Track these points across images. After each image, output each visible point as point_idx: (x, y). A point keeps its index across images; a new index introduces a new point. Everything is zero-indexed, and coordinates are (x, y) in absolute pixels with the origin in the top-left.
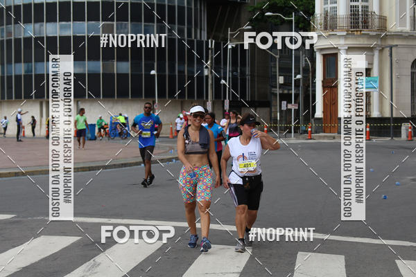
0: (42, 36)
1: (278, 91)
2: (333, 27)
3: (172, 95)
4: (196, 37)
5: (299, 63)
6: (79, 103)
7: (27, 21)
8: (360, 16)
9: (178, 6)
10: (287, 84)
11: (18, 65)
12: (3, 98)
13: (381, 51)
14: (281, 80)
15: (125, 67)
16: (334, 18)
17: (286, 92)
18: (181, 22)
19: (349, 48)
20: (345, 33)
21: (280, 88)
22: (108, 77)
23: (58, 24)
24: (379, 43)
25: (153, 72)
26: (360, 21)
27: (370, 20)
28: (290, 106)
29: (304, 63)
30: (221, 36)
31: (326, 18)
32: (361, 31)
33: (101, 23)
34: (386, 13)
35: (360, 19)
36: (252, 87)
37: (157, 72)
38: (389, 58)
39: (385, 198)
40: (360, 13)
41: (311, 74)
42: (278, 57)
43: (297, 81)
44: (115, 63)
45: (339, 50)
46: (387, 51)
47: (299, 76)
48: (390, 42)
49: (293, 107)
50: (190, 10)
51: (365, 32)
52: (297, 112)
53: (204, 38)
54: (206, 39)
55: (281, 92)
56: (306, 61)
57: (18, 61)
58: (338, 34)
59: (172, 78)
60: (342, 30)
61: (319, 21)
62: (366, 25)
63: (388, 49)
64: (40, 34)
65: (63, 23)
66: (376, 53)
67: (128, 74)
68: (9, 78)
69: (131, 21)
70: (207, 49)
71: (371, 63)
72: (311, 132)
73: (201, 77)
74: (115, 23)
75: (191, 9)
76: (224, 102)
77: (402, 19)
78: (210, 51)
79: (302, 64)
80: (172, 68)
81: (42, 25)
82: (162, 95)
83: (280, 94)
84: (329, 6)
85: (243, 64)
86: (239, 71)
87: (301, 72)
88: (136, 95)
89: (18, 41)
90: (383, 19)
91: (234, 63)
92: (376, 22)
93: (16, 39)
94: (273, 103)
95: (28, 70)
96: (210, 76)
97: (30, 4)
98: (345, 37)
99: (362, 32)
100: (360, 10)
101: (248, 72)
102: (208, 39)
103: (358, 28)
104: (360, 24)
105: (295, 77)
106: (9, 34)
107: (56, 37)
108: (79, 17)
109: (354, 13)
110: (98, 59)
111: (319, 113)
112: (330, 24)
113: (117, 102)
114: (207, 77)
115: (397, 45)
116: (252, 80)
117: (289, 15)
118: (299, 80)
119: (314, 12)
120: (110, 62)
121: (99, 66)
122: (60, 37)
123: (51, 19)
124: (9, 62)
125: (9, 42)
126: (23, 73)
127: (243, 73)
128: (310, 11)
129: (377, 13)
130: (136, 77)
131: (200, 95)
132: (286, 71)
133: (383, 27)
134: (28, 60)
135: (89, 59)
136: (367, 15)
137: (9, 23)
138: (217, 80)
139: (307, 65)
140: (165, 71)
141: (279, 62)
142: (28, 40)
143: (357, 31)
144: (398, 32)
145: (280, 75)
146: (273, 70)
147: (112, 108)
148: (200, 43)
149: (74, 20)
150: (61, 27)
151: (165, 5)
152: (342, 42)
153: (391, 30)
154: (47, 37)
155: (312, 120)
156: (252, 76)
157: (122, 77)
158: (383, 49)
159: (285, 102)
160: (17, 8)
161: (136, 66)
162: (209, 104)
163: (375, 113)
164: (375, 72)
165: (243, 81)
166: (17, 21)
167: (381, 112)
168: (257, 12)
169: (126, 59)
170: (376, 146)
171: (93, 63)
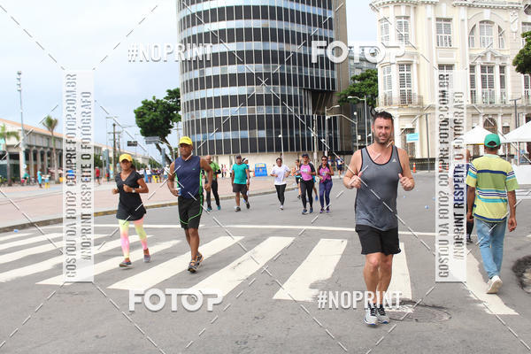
0: (212, 117)
1: (358, 144)
2: (390, 105)
3: (292, 149)
4: (305, 113)
7: (203, 108)
8: (407, 96)
11: (198, 135)
14: (359, 137)
15: (263, 134)
16: (391, 98)
18: (296, 105)
19: (400, 116)
21: (358, 142)
22: (253, 140)
23: (221, 109)
24: (419, 112)
25: (280, 136)
26: (406, 99)
27: (413, 98)
30: (321, 112)
31: (385, 99)
32: (407, 106)
33: (247, 107)
34: (422, 94)
36: (341, 143)
37: (283, 136)
38: (425, 121)
40: (406, 94)
42: (356, 123)
44: (257, 131)
46: (424, 117)
47: (370, 135)
48: (426, 112)
50: (301, 97)
51: (410, 105)
53: (311, 114)
57: (198, 132)
59: (292, 139)
60: (396, 105)
61: (381, 100)
62: (410, 101)
65: (225, 108)
66: (417, 119)
67: (265, 138)
69: (265, 105)
70: (313, 120)
71: (414, 125)
73: (309, 139)
74: (256, 107)
77: (433, 97)
80: (291, 133)
81: (213, 110)
82: (286, 150)
84: (387, 91)
85: (335, 129)
86: (333, 133)
88: (270, 150)
89: (198, 120)
90: (420, 97)
91: (330, 128)
92: (417, 100)
95: (205, 138)
96: (315, 137)
97: (205, 98)
98: (397, 109)
101: (338, 133)
102: (313, 114)
103: (406, 104)
104: (407, 101)
105: (368, 135)
106: (193, 116)
107: (221, 117)
108: (234, 105)
109: (403, 95)
110: (246, 129)
112: (388, 102)
114: (313, 137)
115: (430, 114)
116: (341, 139)
117: (362, 97)
119: (378, 95)
120: (254, 131)
121: (247, 134)
122: (223, 117)
123: (217, 106)
124: (193, 133)
125: (193, 121)
126: (202, 140)
127: (335, 134)
128: (375, 94)
129: (417, 94)
130: (270, 140)
131: (309, 149)
132: (362, 132)
133: (420, 103)
134: (204, 132)
135: (241, 130)
136: (411, 96)
137: (192, 110)
138: (319, 139)
140: (287, 135)
142: (204, 120)
143: (405, 106)
144: (430, 105)
145: (358, 135)
146: (354, 131)
147: (256, 158)
148: (308, 117)
149: (231, 107)
150: (223, 111)
151: (286, 95)
153: (426, 104)
154: (215, 118)
156: (341, 135)
157: (261, 140)
158: (421, 116)
160: (197, 101)
161: (269, 132)
162: (315, 154)
163: (418, 156)
164: (417, 130)
165: (336, 139)
166: (197, 109)
167: (422, 155)
168: (343, 96)
169: (263, 129)
170: (420, 176)
171: (243, 132)
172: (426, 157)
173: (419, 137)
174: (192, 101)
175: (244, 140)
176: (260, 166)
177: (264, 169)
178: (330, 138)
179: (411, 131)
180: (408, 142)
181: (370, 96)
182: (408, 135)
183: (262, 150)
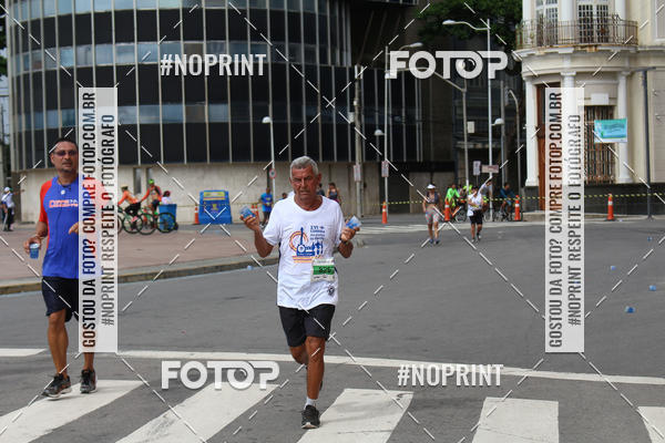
0: (89, 66)
1: (466, 145)
2: (553, 41)
4: (333, 62)
5: (499, 100)
6: (151, 171)
7: (66, 42)
8: (595, 22)
9: (304, 13)
10: (481, 133)
11: (52, 113)
12: (29, 166)
13: (630, 77)
14: (470, 127)
15: (222, 113)
16: (553, 26)
17: (479, 146)
18: (310, 39)
19: (577, 73)
20: (571, 50)
21: (469, 140)
22: (196, 128)
23: (114, 46)
24: (627, 64)
25: (266, 120)
26: (593, 29)
27: (610, 28)
28: (485, 169)
29: (507, 100)
30: (374, 59)
31: (539, 27)
32: (596, 46)
33: (182, 44)
34: (636, 17)
35: (595, 28)
36: (426, 141)
37: (274, 119)
38: (641, 88)
39: (631, 311)
40: (595, 18)
41: (518, 117)
42: (464, 90)
43: (496, 129)
44: (206, 106)
45: (563, 77)
46: (639, 77)
47: (499, 121)
48: (644, 63)
49: (490, 170)
50: (323, 18)
51: (603, 47)
52: (497, 177)
53: (347, 63)
54: (350, 65)
55: (472, 146)
56: (510, 95)
57: (52, 106)
58: (560, 51)
60: (566, 45)
61: (529, 32)
62: (604, 35)
63: (641, 74)
64: (86, 63)
65: (123, 44)
66: (622, 82)
67: (227, 124)
68: (39, 134)
69: (230, 39)
70: (353, 80)
71: (614, 98)
72: (520, 210)
73: (342, 125)
74: (204, 43)
75: (326, 17)
76: (380, 164)
78: (357, 84)
79: (504, 102)
81: (90, 49)
82: (281, 155)
83: (469, 150)
84: (545, 7)
85: (410, 103)
86: (404, 114)
87: (503, 114)
88: (241, 157)
89: (51, 75)
90: (631, 26)
91: (396, 102)
92: (621, 31)
93: (47, 73)
94: (460, 165)
95: (69, 121)
96: (357, 124)
97: (70, 16)
98: (572, 56)
99: (599, 48)
100: (595, 13)
101: (418, 115)
102: (353, 64)
103: (592, 41)
104: (595, 35)
105: (493, 121)
106: (37, 64)
107: (112, 67)
108: (146, 35)
109: (584, 15)
110: (179, 101)
111: (532, 179)
112: (547, 35)
113: (210, 167)
114: (353, 125)
115: (654, 68)
116: (425, 129)
117: (482, 22)
118: (499, 126)
119: (521, 17)
120: (198, 105)
121: (180, 112)
122: (118, 67)
123: (103, 38)
124: (38, 109)
125: (37, 76)
126: (60, 126)
127: (410, 118)
128: (515, 16)
129: (622, 16)
130: (240, 128)
131: (343, 155)
132: (478, 113)
133: (634, 43)
134: (67, 105)
135: (164, 102)
136: (606, 21)
137: (36, 47)
138: (369, 130)
139: (512, 102)
140: (286, 117)
141: (467, 99)
142: (67, 72)
143: (590, 46)
144: (656, 46)
145: (468, 120)
146: (458, 111)
147: (203, 177)
148: (341, 72)
149: (139, 40)
150: (120, 52)
151: (283, 12)
152: (567, 64)
153: (645, 43)
154: (98, 68)
155: (523, 190)
156: (425, 122)
157: (218, 128)
158: (632, 74)
159: (479, 163)
160: (49, 22)
161: (239, 110)
162: (357, 169)
163: (622, 177)
164: (621, 112)
165: (411, 130)
166: (50, 44)
167: (632, 175)
168: (431, 20)
169: (223, 100)
170: (623, 229)
171: (171, 108)
172: (642, 179)
173: (625, 131)
174: (35, 23)
175: (172, 129)
176: (214, 196)
177: (224, 203)
178: (396, 128)
179: (605, 112)
180: (596, 141)
181: (501, 21)
182: (598, 125)
183: (219, 157)
